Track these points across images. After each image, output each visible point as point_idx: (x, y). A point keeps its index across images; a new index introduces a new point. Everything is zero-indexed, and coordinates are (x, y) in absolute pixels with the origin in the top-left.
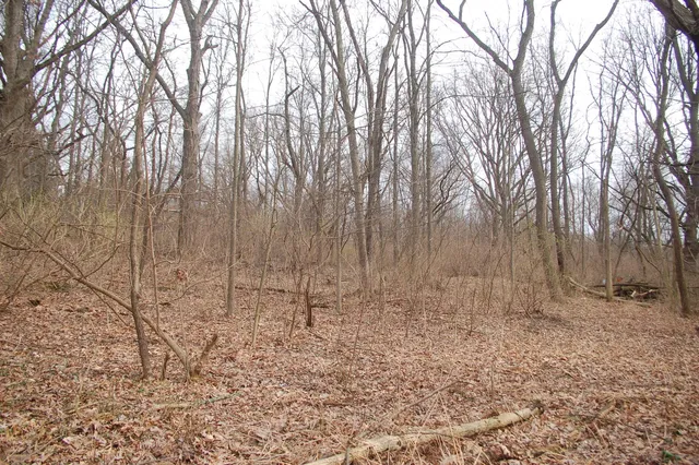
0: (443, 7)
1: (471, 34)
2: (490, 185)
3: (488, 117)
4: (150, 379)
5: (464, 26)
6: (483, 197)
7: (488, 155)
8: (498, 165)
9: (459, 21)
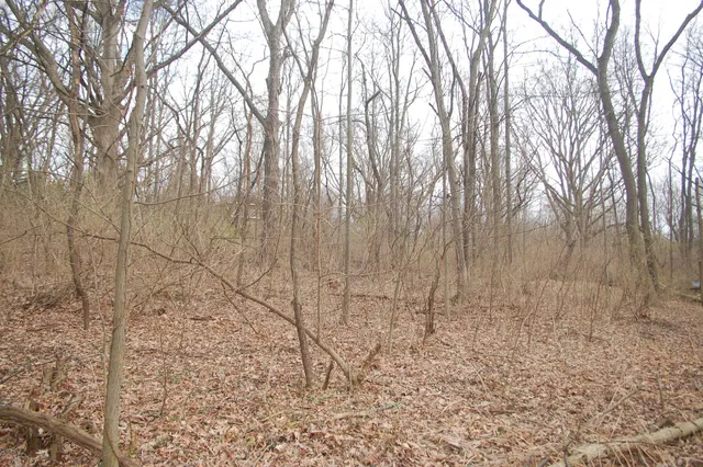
0: (523, 7)
1: (551, 33)
2: (562, 185)
3: (559, 115)
4: (314, 388)
5: (544, 25)
6: (556, 198)
7: (560, 155)
8: (571, 165)
9: (539, 20)
